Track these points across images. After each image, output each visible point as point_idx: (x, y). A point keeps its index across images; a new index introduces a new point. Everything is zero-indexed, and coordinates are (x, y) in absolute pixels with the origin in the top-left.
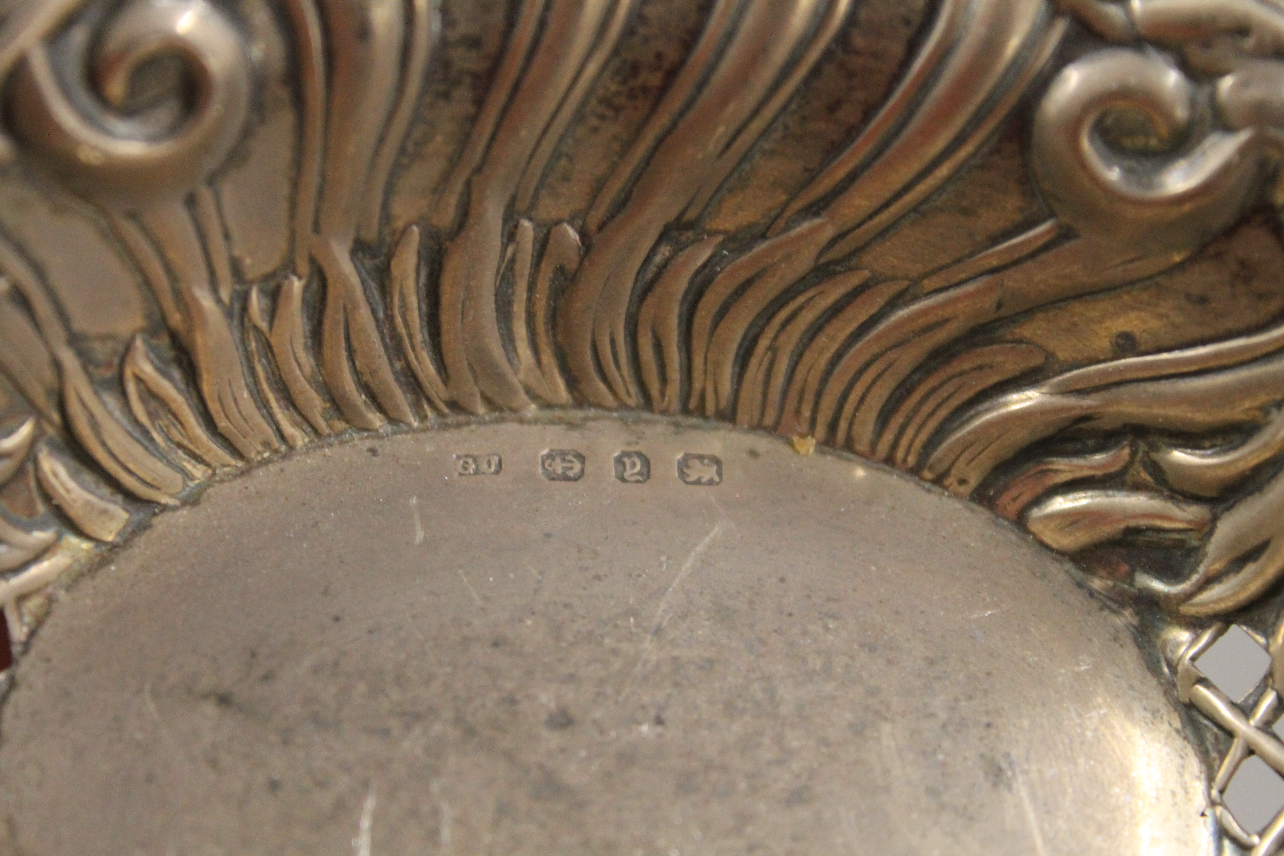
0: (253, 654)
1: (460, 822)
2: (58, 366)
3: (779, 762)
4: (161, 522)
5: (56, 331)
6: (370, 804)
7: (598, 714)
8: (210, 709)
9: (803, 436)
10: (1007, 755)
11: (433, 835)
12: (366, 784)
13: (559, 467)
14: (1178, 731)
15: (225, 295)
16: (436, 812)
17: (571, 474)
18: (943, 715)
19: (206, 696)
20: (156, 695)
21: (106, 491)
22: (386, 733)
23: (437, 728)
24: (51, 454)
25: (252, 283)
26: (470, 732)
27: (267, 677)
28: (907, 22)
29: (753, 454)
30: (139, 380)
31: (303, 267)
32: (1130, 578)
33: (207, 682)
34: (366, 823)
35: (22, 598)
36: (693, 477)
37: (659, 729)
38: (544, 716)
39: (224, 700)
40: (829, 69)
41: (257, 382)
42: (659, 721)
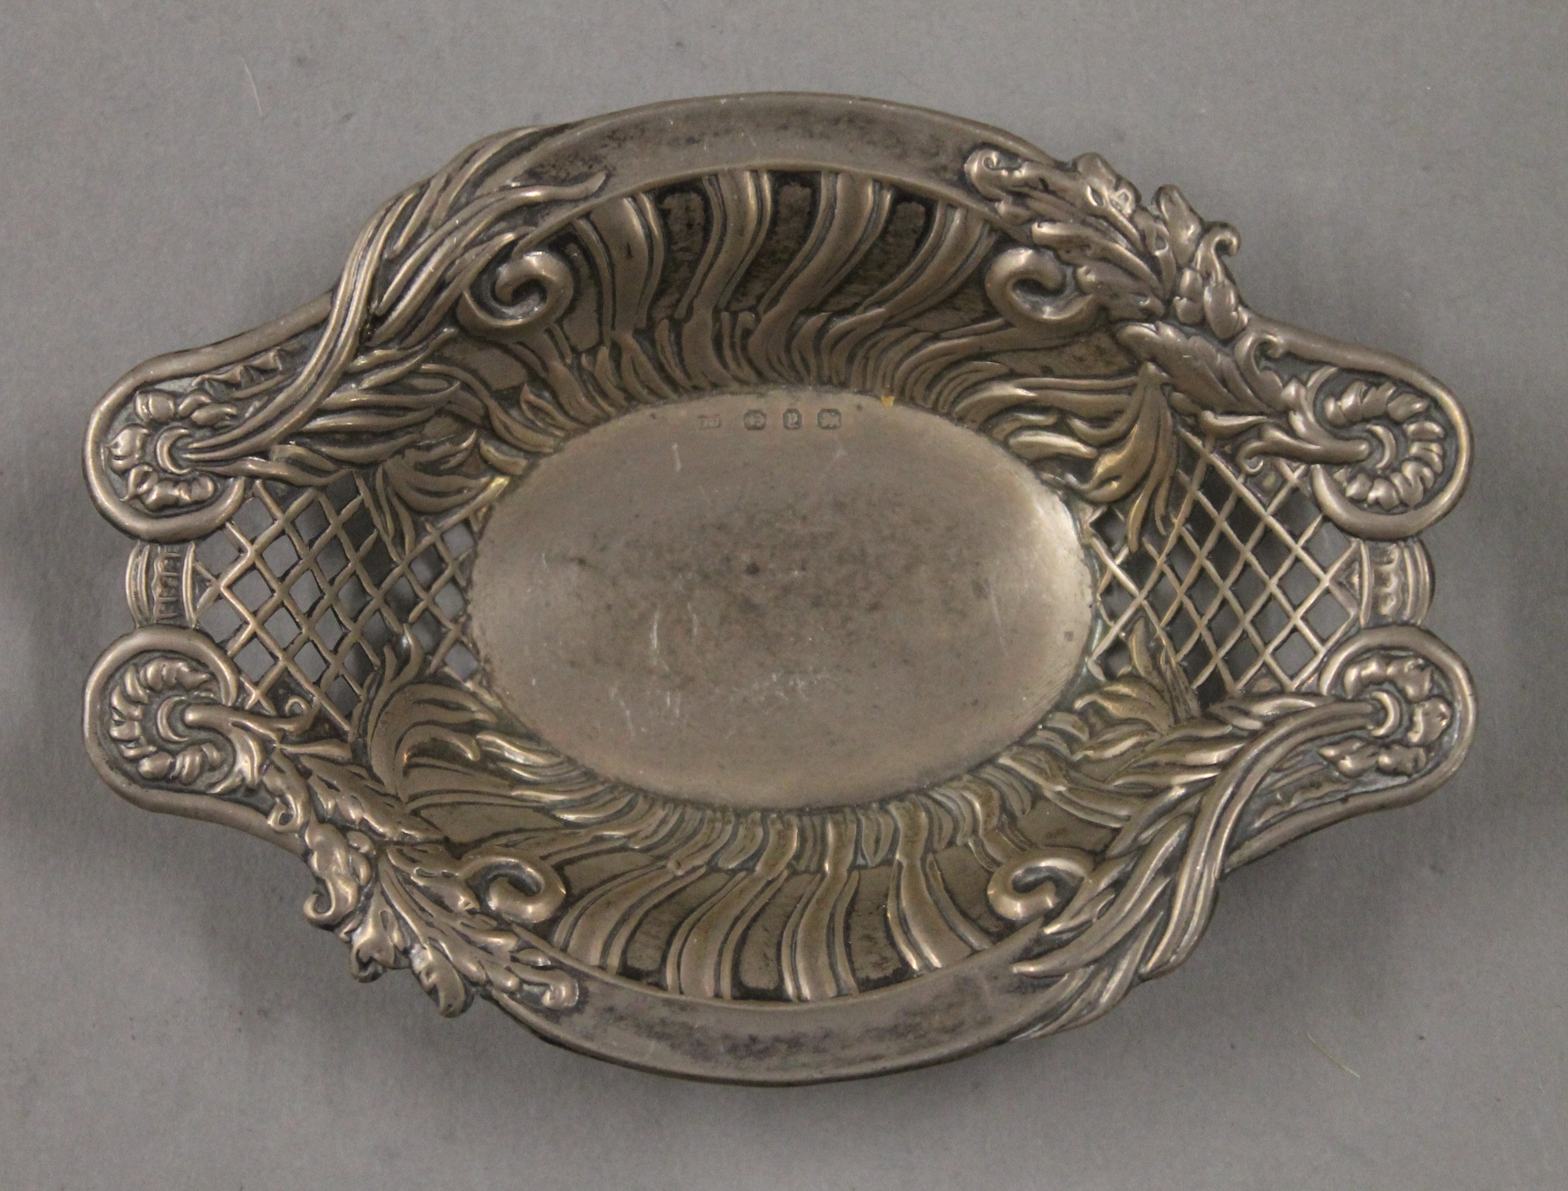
0: (595, 536)
1: (703, 625)
2: (486, 408)
3: (866, 589)
4: (543, 462)
5: (484, 393)
6: (657, 616)
7: (771, 566)
8: (574, 568)
9: (887, 396)
10: (986, 581)
11: (689, 631)
12: (654, 605)
13: (752, 421)
14: (1082, 561)
15: (569, 361)
16: (690, 621)
17: (759, 425)
18: (954, 560)
19: (572, 560)
20: (548, 560)
21: (514, 452)
22: (664, 578)
23: (690, 575)
24: (486, 443)
25: (581, 353)
26: (706, 577)
27: (603, 549)
28: (915, 231)
29: (859, 407)
30: (528, 403)
31: (608, 343)
32: (1062, 475)
33: (573, 552)
34: (655, 627)
35: (476, 512)
36: (825, 423)
37: (803, 573)
38: (744, 568)
39: (582, 562)
40: (876, 251)
41: (589, 391)
42: (803, 569)
